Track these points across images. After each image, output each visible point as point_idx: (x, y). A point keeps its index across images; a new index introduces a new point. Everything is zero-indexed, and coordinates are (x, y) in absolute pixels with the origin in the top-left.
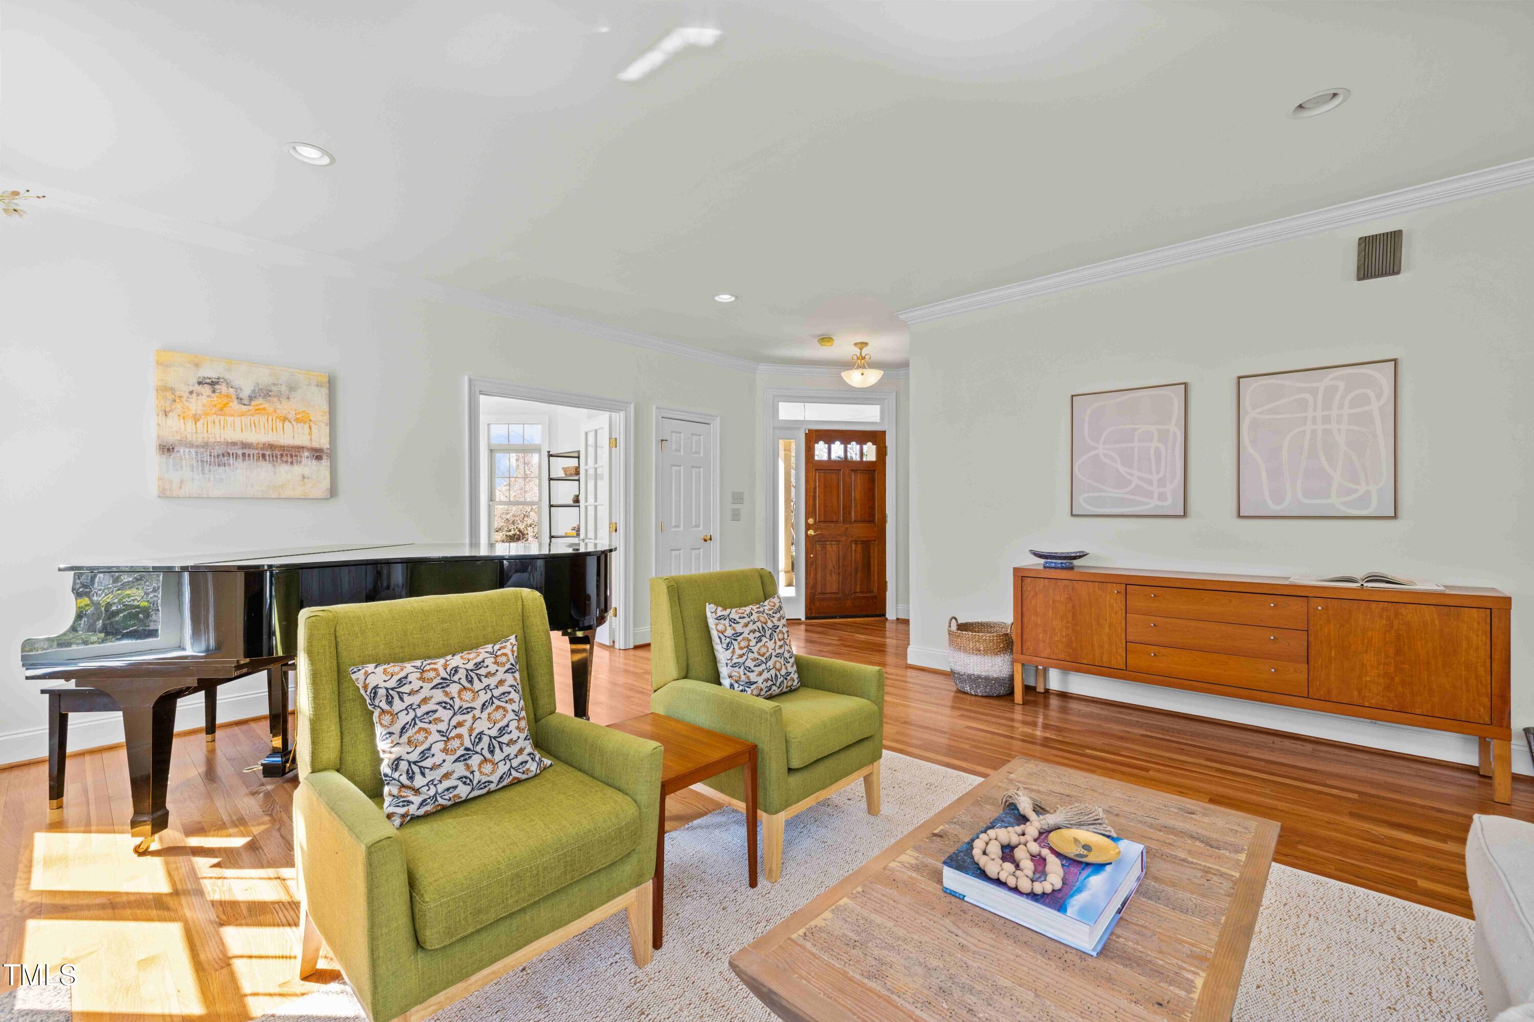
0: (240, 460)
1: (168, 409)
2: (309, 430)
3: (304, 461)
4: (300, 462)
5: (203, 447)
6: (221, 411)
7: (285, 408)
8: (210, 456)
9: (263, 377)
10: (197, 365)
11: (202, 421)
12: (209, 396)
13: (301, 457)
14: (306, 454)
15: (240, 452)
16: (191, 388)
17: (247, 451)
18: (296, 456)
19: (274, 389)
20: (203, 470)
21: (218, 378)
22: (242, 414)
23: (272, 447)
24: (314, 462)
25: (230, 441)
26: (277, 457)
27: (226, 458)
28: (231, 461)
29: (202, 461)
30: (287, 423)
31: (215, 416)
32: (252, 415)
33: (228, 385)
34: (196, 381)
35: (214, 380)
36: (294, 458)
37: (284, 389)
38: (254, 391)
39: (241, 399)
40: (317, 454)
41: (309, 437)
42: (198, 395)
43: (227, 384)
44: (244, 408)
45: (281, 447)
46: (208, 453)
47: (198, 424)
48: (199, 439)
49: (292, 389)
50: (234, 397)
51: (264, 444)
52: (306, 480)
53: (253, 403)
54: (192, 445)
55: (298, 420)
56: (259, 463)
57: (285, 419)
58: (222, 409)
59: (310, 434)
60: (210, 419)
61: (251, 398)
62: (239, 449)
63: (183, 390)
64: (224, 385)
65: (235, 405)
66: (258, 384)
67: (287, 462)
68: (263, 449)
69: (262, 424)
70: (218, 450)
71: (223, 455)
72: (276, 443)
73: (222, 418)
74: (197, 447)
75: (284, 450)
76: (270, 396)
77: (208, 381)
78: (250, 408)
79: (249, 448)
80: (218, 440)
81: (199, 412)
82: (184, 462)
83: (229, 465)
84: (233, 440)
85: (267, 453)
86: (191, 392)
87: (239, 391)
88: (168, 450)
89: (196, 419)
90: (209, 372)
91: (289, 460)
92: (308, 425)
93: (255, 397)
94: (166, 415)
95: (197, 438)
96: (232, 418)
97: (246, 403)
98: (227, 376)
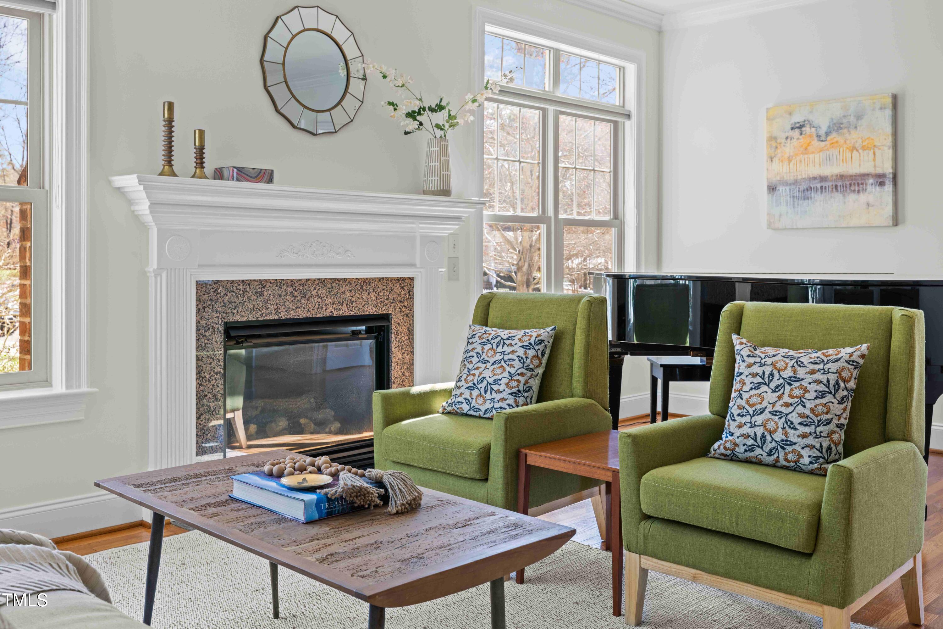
0: (819, 193)
1: (773, 155)
2: (873, 156)
3: (869, 188)
4: (866, 190)
5: (794, 184)
6: (806, 151)
7: (854, 137)
8: (799, 191)
9: (836, 111)
10: (790, 114)
11: (793, 161)
12: (798, 139)
13: (866, 184)
14: (871, 181)
15: (819, 186)
16: (787, 134)
17: (824, 184)
18: (862, 184)
19: (845, 121)
20: (794, 204)
21: (805, 121)
22: (821, 150)
23: (842, 177)
24: (878, 188)
25: (811, 176)
26: (846, 187)
27: (809, 192)
28: (813, 195)
29: (793, 197)
30: (855, 152)
31: (802, 155)
32: (828, 150)
33: (812, 126)
34: (790, 127)
35: (801, 124)
36: (861, 186)
37: (852, 119)
38: (829, 127)
39: (820, 136)
40: (880, 179)
41: (873, 163)
42: (791, 140)
43: (810, 125)
44: (823, 144)
45: (851, 176)
46: (797, 189)
47: (791, 164)
48: (790, 178)
49: (859, 117)
50: (815, 136)
51: (837, 176)
52: (870, 208)
53: (829, 138)
54: (786, 184)
55: (864, 148)
56: (833, 195)
57: (853, 149)
58: (806, 149)
59: (874, 160)
60: (798, 158)
61: (827, 134)
62: (818, 183)
63: (782, 136)
64: (808, 126)
65: (816, 143)
66: (832, 119)
67: (854, 191)
68: (836, 180)
69: (835, 156)
70: (804, 186)
71: (807, 190)
72: (845, 173)
73: (806, 156)
74: (790, 184)
75: (852, 180)
76: (841, 128)
77: (798, 125)
78: (827, 143)
79: (826, 181)
80: (804, 177)
81: (792, 154)
82: (782, 198)
83: (811, 198)
84: (814, 175)
85: (839, 184)
86: (787, 138)
87: (818, 129)
88: (773, 189)
89: (790, 160)
90: (798, 118)
91: (857, 189)
92: (872, 151)
93: (830, 132)
94: (772, 161)
95: (790, 177)
96: (813, 155)
97: (824, 139)
98: (811, 118)
